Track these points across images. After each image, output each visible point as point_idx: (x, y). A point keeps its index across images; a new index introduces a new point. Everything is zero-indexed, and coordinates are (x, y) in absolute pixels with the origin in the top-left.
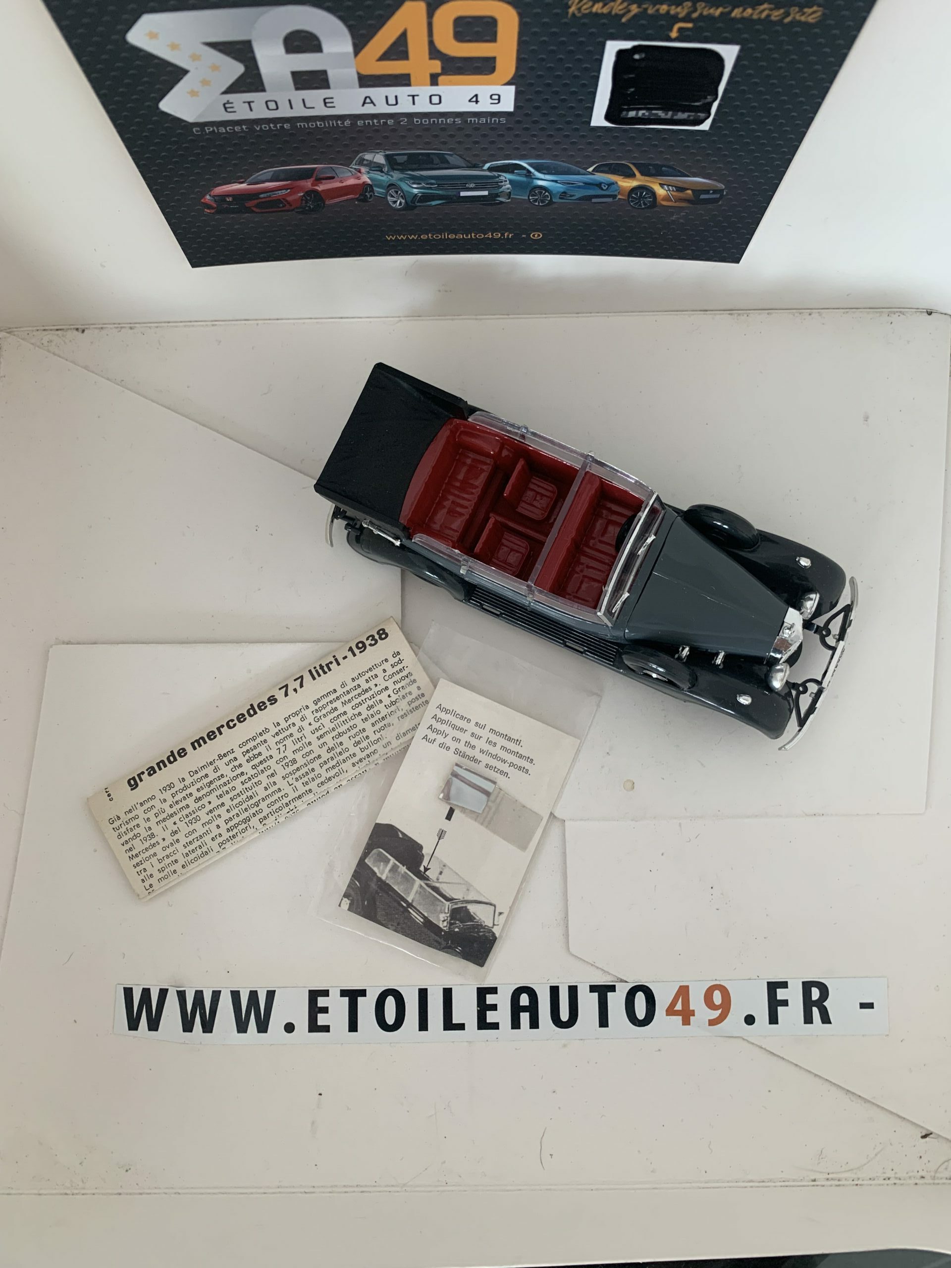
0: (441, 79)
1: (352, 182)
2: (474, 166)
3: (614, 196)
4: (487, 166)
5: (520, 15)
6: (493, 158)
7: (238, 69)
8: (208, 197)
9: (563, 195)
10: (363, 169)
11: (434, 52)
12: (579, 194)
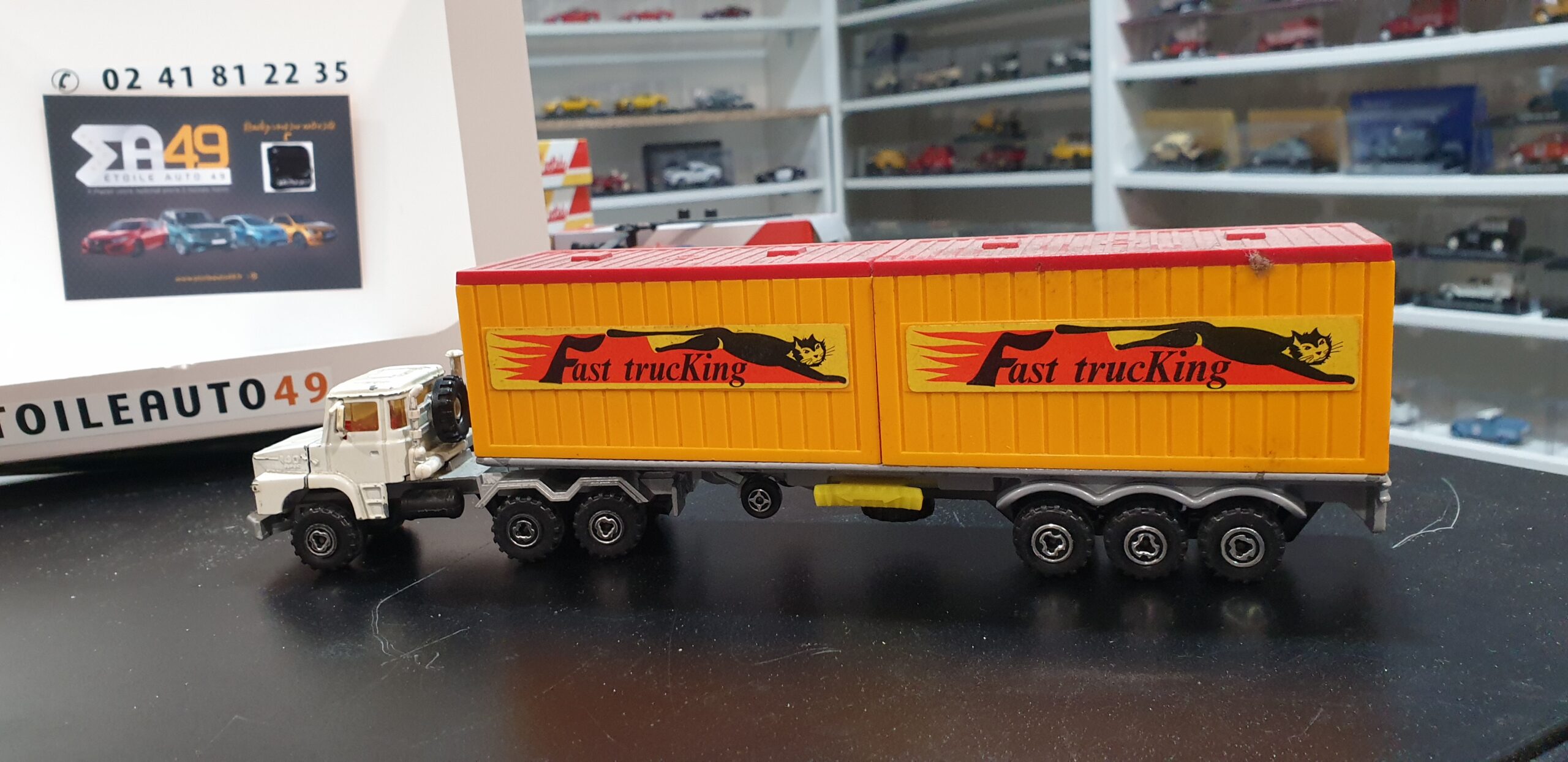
0: (199, 165)
1: (159, 232)
2: (217, 220)
3: (285, 241)
4: (223, 220)
5: (228, 131)
6: (225, 215)
7: (113, 156)
8: (86, 241)
9: (263, 241)
10: (165, 222)
11: (196, 151)
12: (269, 240)
